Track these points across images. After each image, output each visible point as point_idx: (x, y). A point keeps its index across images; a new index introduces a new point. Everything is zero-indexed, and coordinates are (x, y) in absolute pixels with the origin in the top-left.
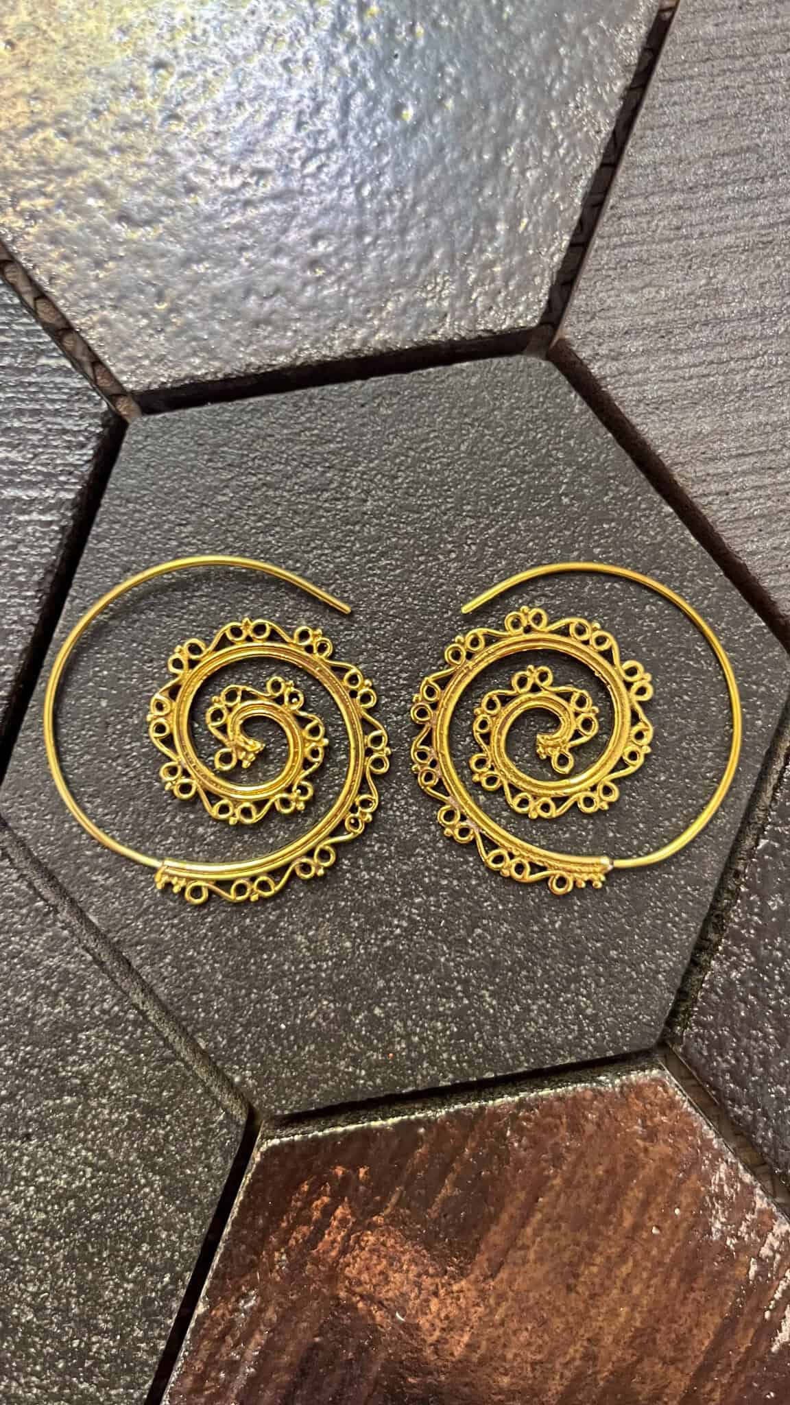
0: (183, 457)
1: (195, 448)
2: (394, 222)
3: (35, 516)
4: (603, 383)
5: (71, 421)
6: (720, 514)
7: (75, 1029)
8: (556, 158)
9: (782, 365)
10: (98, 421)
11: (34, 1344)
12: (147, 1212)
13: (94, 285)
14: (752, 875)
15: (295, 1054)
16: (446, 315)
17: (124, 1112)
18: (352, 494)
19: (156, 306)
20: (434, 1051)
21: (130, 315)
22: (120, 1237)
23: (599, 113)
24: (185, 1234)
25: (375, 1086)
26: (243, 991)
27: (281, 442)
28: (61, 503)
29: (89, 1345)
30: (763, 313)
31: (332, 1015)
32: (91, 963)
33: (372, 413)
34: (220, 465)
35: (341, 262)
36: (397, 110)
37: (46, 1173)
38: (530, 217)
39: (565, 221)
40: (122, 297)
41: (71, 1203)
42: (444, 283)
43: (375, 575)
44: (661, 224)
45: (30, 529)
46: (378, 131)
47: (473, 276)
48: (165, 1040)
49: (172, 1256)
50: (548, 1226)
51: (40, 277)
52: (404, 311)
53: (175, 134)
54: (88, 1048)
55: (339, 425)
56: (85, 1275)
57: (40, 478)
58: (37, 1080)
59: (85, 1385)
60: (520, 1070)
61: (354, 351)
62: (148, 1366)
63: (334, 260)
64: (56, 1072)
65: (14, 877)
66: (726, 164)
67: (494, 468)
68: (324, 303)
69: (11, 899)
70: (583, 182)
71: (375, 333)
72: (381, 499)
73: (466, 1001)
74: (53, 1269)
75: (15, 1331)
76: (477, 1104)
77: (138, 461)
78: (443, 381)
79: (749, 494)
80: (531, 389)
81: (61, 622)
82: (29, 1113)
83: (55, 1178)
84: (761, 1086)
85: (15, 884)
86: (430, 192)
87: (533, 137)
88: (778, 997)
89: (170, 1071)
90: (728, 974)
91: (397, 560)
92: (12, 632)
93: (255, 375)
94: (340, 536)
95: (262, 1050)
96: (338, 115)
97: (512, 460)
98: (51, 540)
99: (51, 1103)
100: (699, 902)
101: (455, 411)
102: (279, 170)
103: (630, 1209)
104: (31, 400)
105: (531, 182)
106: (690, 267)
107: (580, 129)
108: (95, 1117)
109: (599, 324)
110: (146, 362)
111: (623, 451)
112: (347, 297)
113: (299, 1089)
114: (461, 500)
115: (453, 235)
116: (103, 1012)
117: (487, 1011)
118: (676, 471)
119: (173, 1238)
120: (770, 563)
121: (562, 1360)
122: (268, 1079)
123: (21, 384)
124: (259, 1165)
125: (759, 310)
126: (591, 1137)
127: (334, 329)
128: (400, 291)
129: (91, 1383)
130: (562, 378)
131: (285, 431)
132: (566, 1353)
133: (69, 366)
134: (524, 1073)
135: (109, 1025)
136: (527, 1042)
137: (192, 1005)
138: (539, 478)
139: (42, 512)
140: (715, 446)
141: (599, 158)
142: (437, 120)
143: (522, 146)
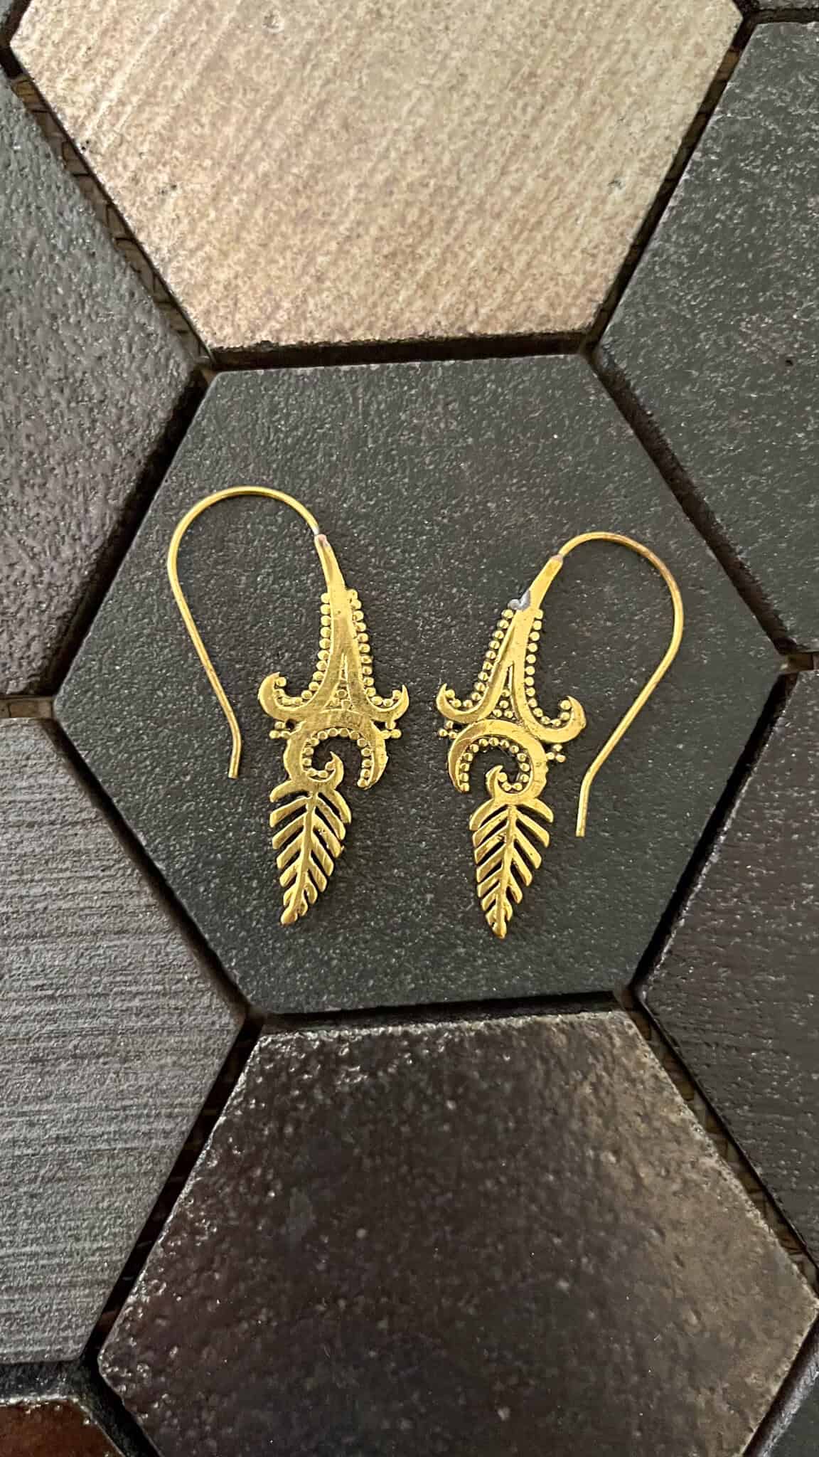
29: (763, 164)
37: (781, 331)
50: (334, 218)
103: (256, 224)
121: (331, 86)
126: (287, 295)
129: (766, 128)
132: (328, 94)
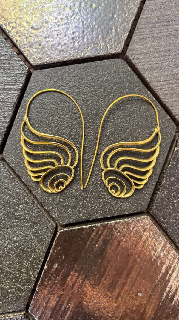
0: (44, 80)
1: (47, 78)
2: (91, 29)
3: (12, 92)
4: (135, 65)
5: (20, 72)
6: (160, 93)
7: (19, 205)
8: (125, 16)
9: (174, 62)
10: (26, 71)
11: (8, 276)
12: (34, 246)
13: (26, 42)
14: (167, 173)
15: (67, 211)
16: (101, 50)
17: (29, 223)
18: (81, 88)
19: (39, 47)
20: (97, 211)
21: (33, 49)
22: (27, 251)
23: (135, 7)
24: (42, 251)
25: (84, 218)
26: (56, 197)
27: (65, 77)
28: (18, 89)
30: (170, 50)
31: (75, 202)
32: (22, 190)
33: (86, 71)
34: (52, 81)
35: (79, 38)
36: (91, 6)
38: (120, 29)
39: (127, 30)
40: (32, 45)
41: (17, 243)
42: (101, 43)
43: (85, 106)
44: (148, 31)
45: (11, 95)
46: (87, 10)
47: (107, 41)
48: (38, 207)
49: (39, 256)
51: (14, 40)
52: (93, 49)
53: (44, 10)
54: (21, 209)
55: (78, 73)
56: (20, 260)
57: (14, 84)
58: (10, 216)
59: (19, 285)
60: (116, 215)
61: (82, 57)
62: (33, 280)
63: (77, 38)
64: (14, 214)
65: (6, 171)
66: (162, 18)
67: (111, 83)
68: (75, 47)
69: (5, 175)
70: (131, 21)
71: (86, 53)
72: (87, 89)
73: (104, 199)
74: (13, 258)
75: (4, 272)
76: (106, 223)
77: (35, 80)
78: (101, 64)
79: (166, 89)
80: (120, 66)
81: (17, 115)
82: (8, 223)
83: (14, 238)
84: (169, 220)
85: (6, 172)
86: (98, 23)
87: (121, 12)
88: (173, 200)
89: (39, 214)
90: (162, 195)
91: (90, 102)
92: (7, 117)
93: (60, 62)
94: (78, 97)
95: (60, 210)
96: (79, 7)
97: (115, 81)
98: (16, 97)
99: (13, 221)
100: (156, 179)
101: (103, 70)
102: (66, 18)
104: (12, 67)
105: (120, 21)
106: (154, 40)
107: (131, 10)
108: (23, 224)
109: (134, 52)
110: (37, 59)
111: (139, 80)
112: (80, 45)
113: (68, 219)
114: (104, 90)
115: (103, 32)
116: (25, 201)
117: (109, 202)
118: (151, 84)
119: (39, 252)
120: (171, 104)
122: (61, 216)
123: (10, 63)
124: (59, 236)
125: (169, 49)
127: (77, 52)
128: (92, 44)
130: (126, 64)
131: (66, 74)
133: (20, 59)
134: (117, 216)
135: (26, 204)
136: (117, 209)
137: (44, 199)
138: (121, 85)
139: (14, 91)
140: (159, 79)
141: (135, 17)
142: (100, 8)
143: (118, 14)
